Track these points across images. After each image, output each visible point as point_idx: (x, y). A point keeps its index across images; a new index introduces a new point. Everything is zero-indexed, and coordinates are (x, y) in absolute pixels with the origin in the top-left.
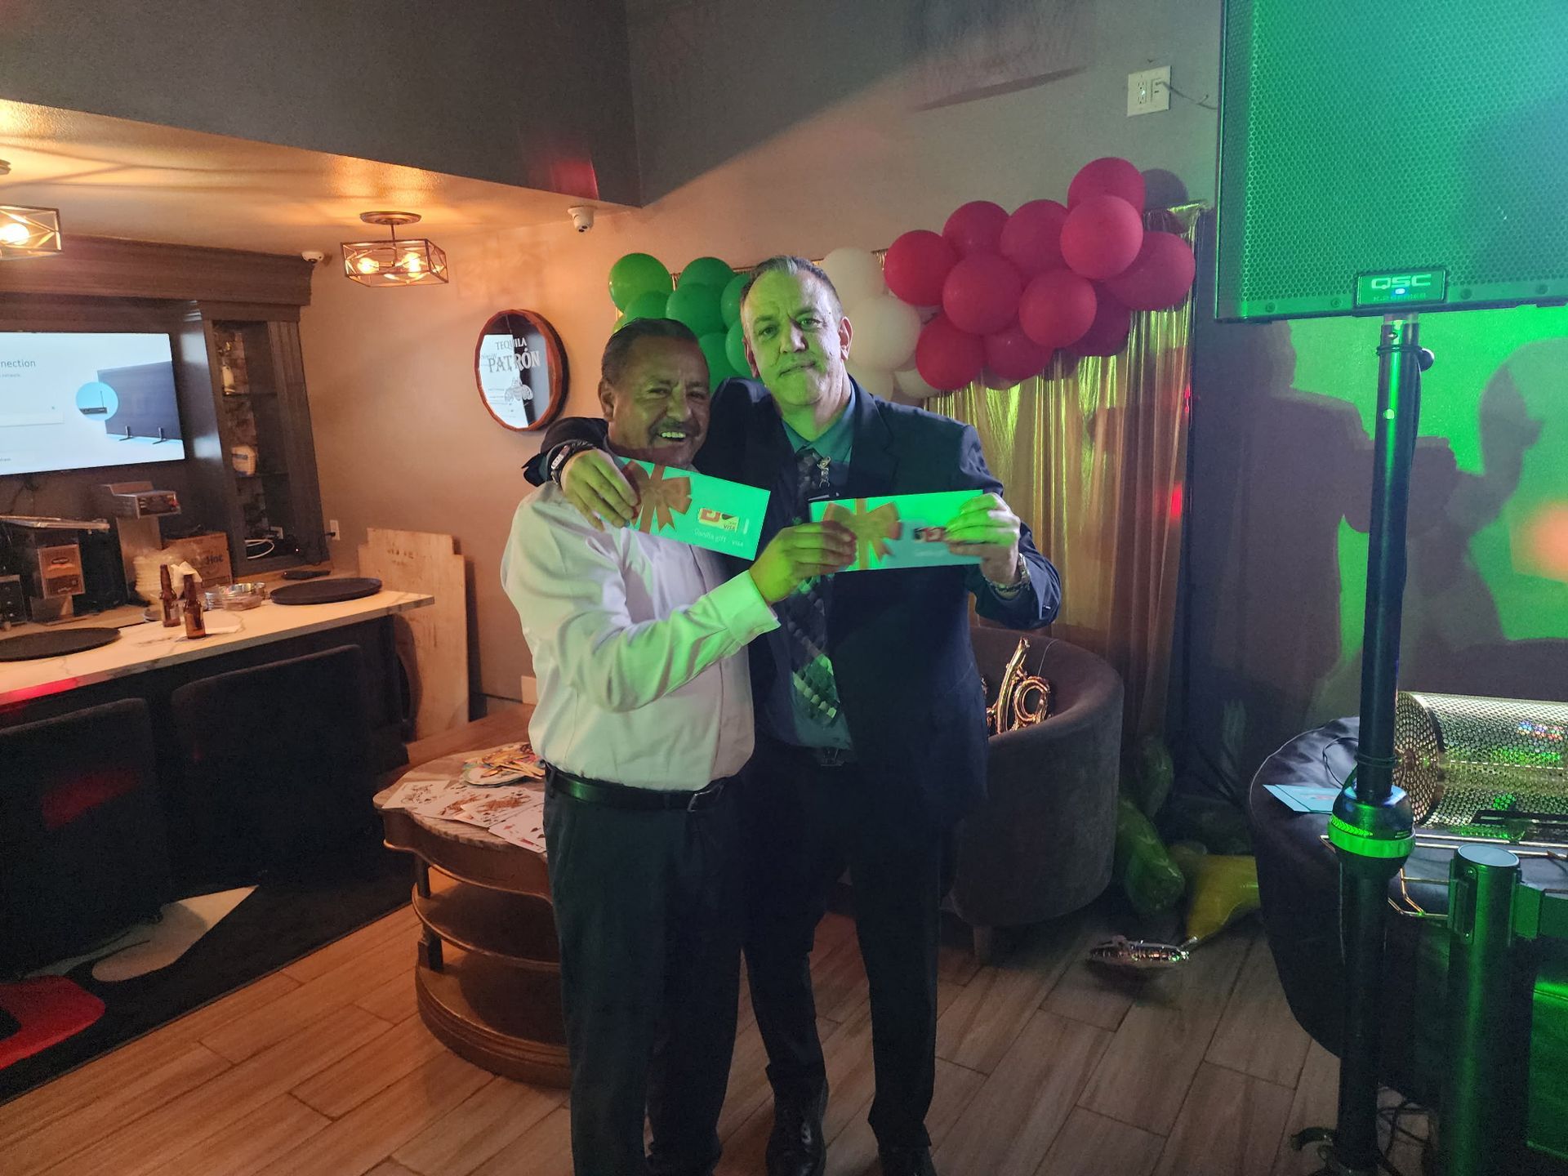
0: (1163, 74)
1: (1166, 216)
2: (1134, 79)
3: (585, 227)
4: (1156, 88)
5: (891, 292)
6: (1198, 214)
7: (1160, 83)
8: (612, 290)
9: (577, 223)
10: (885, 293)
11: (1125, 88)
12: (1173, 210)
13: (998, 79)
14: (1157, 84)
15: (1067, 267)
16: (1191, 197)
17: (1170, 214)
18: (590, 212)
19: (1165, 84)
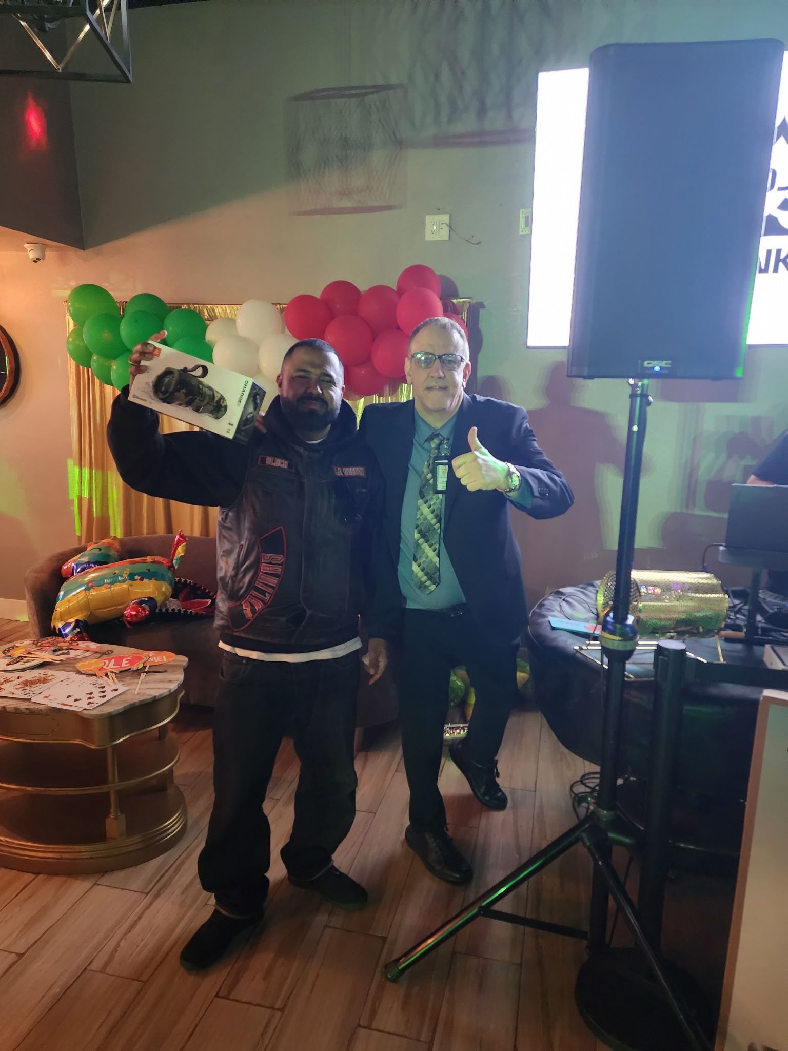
0: (446, 218)
1: (451, 304)
2: (429, 218)
3: (39, 259)
4: (442, 226)
5: (287, 332)
6: (468, 305)
7: (444, 224)
8: (71, 308)
9: (32, 255)
10: (283, 332)
11: (424, 224)
12: (454, 301)
13: (346, 203)
14: (442, 224)
15: (398, 328)
16: (461, 294)
17: (453, 303)
18: (43, 248)
19: (447, 225)
